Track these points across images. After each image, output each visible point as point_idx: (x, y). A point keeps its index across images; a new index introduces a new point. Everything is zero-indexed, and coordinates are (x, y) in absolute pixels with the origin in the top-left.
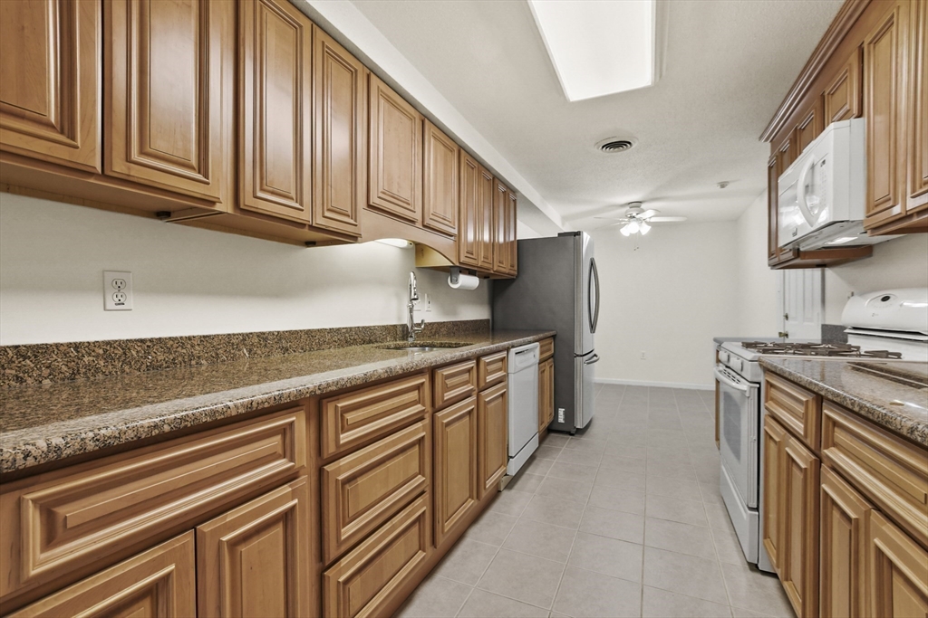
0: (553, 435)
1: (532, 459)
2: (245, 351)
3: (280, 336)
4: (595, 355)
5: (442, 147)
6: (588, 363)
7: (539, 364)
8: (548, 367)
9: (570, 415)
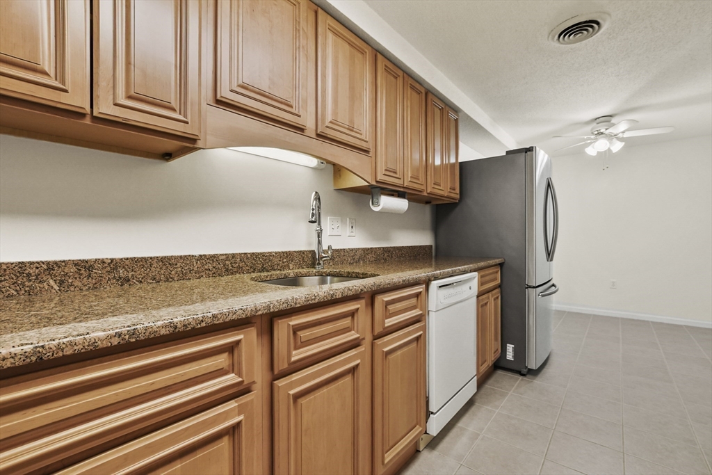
0: (500, 372)
1: (470, 403)
2: (52, 282)
3: (114, 264)
4: (553, 285)
5: (347, 46)
6: (543, 296)
7: (478, 297)
8: (492, 299)
9: (521, 352)
